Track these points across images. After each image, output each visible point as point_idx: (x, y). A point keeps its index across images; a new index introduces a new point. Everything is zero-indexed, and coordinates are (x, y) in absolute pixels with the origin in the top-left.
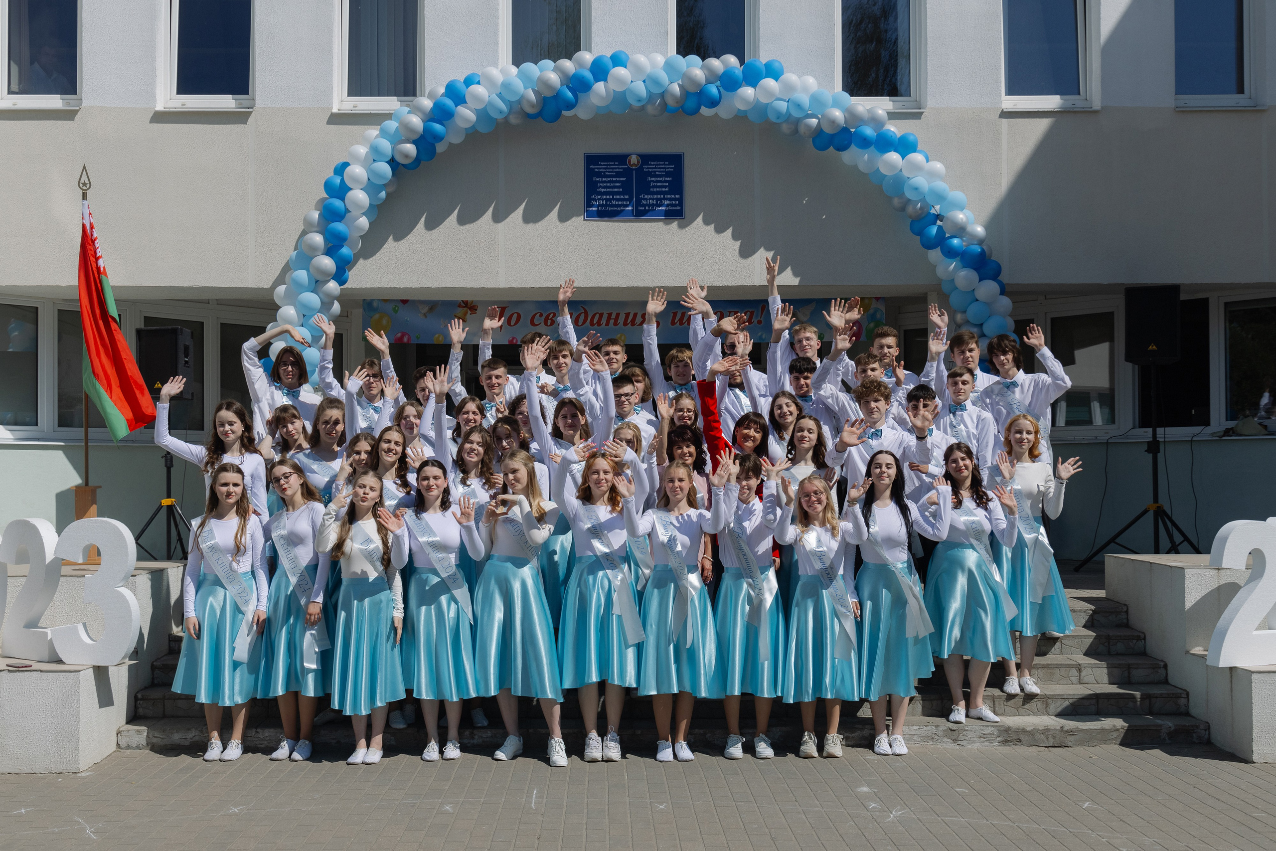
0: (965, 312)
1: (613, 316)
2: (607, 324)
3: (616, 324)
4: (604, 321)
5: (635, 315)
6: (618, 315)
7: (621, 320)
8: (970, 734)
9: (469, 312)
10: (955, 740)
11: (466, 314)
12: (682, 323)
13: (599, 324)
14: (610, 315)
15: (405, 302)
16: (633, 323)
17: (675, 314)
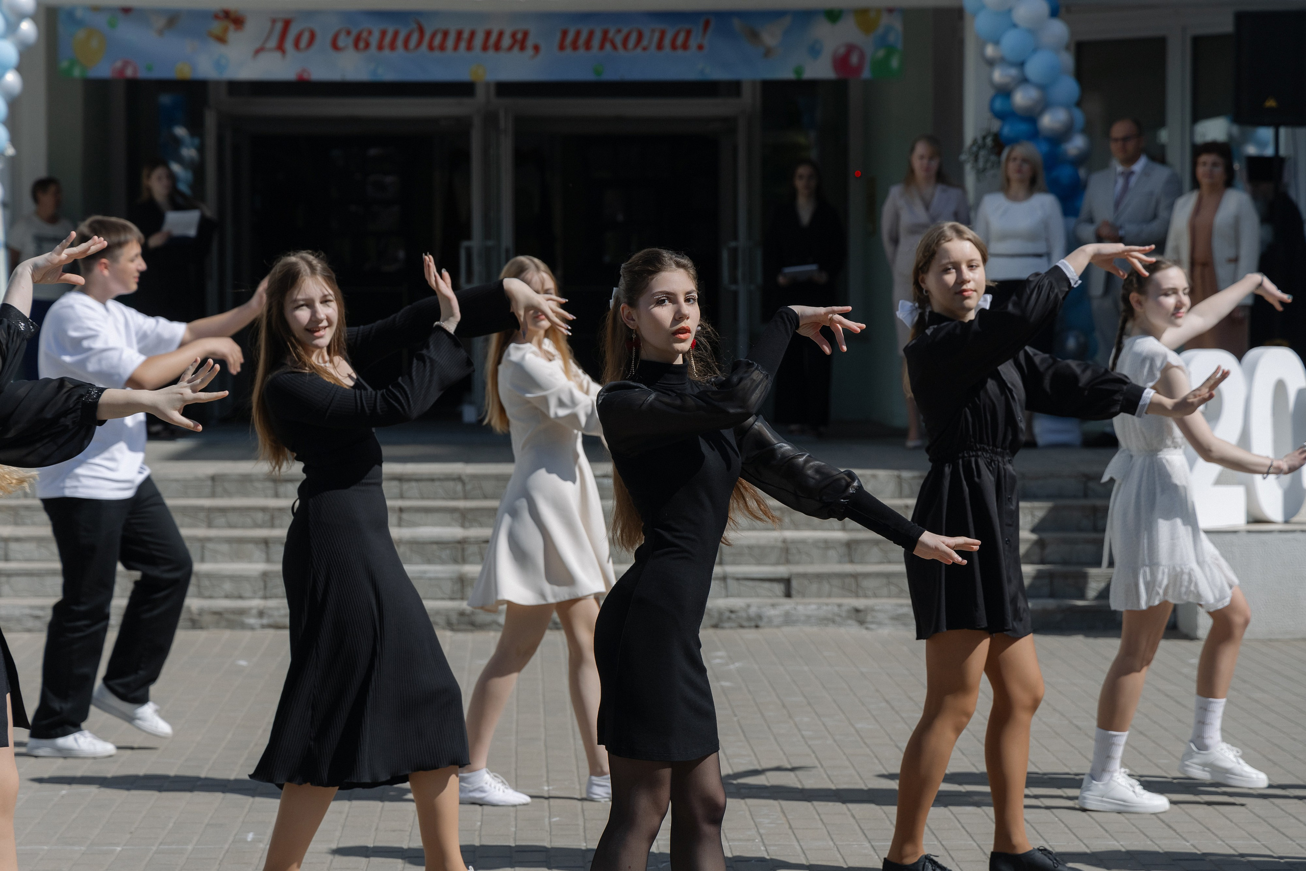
0: (997, 42)
1: (466, 35)
2: (456, 48)
3: (469, 48)
4: (450, 42)
5: (501, 34)
6: (472, 34)
7: (478, 41)
8: (881, 616)
9: (232, 27)
10: (862, 622)
11: (226, 30)
12: (575, 47)
13: (442, 47)
14: (459, 34)
15: (126, 11)
16: (497, 47)
17: (565, 33)
